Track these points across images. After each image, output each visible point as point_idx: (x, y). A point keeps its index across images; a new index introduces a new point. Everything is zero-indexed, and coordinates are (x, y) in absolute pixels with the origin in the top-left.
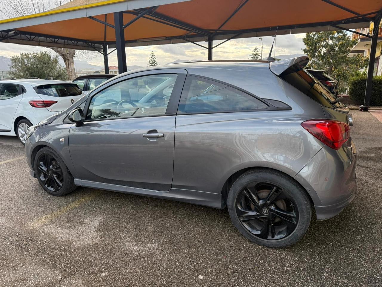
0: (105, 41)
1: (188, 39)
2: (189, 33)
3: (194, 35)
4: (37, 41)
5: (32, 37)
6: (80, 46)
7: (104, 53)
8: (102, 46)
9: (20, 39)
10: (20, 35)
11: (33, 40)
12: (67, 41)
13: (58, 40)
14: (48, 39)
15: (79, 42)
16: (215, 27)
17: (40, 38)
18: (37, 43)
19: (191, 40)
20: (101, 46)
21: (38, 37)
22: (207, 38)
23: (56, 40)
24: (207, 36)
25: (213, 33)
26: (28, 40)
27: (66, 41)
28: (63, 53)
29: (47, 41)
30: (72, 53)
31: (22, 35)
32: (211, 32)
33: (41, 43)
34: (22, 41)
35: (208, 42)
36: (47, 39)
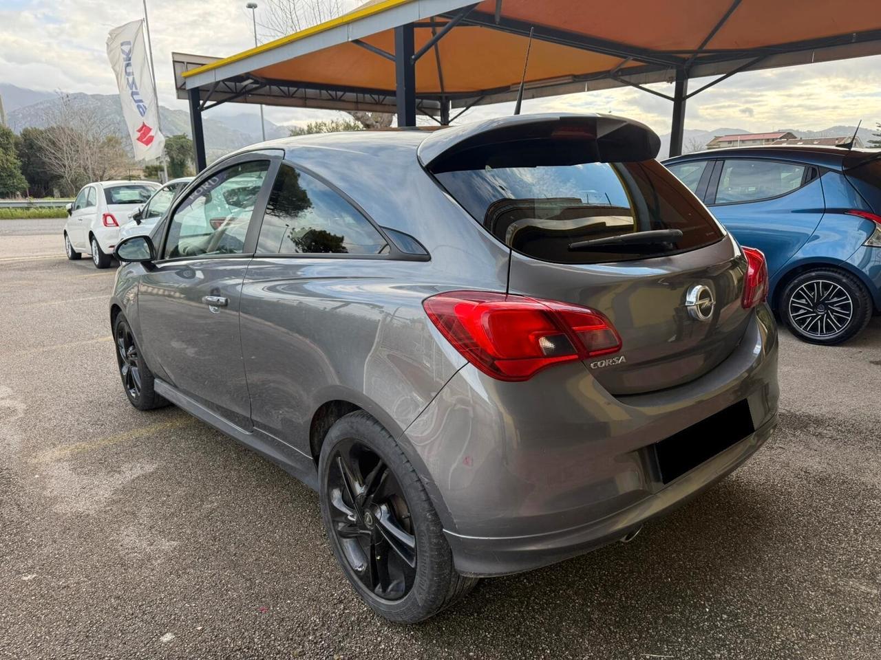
0: (443, 92)
1: (626, 78)
2: (623, 63)
3: (637, 67)
4: (301, 98)
5: (293, 89)
6: (389, 105)
7: (441, 119)
8: (439, 104)
9: (269, 96)
10: (268, 87)
11: (294, 96)
12: (362, 95)
13: (343, 95)
14: (324, 92)
15: (388, 97)
16: (692, 44)
17: (308, 90)
18: (301, 102)
19: (632, 81)
20: (437, 105)
21: (303, 90)
22: (673, 72)
23: (340, 93)
24: (672, 68)
25: (688, 59)
26: (282, 96)
27: (360, 95)
28: (368, 122)
29: (321, 96)
30: (386, 120)
31: (274, 88)
32: (684, 58)
33: (308, 102)
34: (272, 98)
35: (674, 83)
36: (320, 92)
